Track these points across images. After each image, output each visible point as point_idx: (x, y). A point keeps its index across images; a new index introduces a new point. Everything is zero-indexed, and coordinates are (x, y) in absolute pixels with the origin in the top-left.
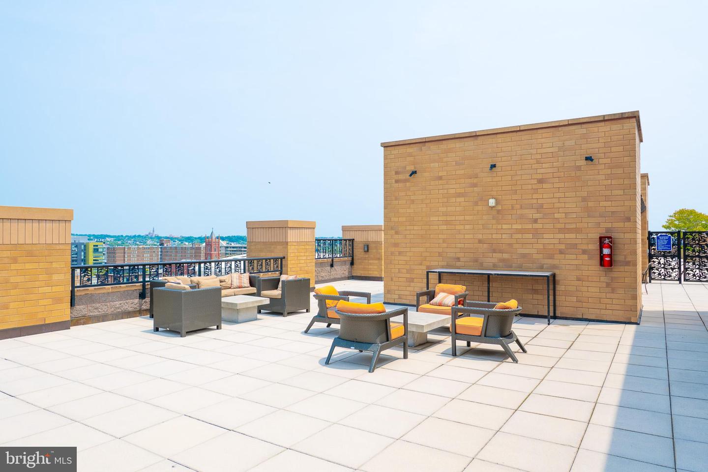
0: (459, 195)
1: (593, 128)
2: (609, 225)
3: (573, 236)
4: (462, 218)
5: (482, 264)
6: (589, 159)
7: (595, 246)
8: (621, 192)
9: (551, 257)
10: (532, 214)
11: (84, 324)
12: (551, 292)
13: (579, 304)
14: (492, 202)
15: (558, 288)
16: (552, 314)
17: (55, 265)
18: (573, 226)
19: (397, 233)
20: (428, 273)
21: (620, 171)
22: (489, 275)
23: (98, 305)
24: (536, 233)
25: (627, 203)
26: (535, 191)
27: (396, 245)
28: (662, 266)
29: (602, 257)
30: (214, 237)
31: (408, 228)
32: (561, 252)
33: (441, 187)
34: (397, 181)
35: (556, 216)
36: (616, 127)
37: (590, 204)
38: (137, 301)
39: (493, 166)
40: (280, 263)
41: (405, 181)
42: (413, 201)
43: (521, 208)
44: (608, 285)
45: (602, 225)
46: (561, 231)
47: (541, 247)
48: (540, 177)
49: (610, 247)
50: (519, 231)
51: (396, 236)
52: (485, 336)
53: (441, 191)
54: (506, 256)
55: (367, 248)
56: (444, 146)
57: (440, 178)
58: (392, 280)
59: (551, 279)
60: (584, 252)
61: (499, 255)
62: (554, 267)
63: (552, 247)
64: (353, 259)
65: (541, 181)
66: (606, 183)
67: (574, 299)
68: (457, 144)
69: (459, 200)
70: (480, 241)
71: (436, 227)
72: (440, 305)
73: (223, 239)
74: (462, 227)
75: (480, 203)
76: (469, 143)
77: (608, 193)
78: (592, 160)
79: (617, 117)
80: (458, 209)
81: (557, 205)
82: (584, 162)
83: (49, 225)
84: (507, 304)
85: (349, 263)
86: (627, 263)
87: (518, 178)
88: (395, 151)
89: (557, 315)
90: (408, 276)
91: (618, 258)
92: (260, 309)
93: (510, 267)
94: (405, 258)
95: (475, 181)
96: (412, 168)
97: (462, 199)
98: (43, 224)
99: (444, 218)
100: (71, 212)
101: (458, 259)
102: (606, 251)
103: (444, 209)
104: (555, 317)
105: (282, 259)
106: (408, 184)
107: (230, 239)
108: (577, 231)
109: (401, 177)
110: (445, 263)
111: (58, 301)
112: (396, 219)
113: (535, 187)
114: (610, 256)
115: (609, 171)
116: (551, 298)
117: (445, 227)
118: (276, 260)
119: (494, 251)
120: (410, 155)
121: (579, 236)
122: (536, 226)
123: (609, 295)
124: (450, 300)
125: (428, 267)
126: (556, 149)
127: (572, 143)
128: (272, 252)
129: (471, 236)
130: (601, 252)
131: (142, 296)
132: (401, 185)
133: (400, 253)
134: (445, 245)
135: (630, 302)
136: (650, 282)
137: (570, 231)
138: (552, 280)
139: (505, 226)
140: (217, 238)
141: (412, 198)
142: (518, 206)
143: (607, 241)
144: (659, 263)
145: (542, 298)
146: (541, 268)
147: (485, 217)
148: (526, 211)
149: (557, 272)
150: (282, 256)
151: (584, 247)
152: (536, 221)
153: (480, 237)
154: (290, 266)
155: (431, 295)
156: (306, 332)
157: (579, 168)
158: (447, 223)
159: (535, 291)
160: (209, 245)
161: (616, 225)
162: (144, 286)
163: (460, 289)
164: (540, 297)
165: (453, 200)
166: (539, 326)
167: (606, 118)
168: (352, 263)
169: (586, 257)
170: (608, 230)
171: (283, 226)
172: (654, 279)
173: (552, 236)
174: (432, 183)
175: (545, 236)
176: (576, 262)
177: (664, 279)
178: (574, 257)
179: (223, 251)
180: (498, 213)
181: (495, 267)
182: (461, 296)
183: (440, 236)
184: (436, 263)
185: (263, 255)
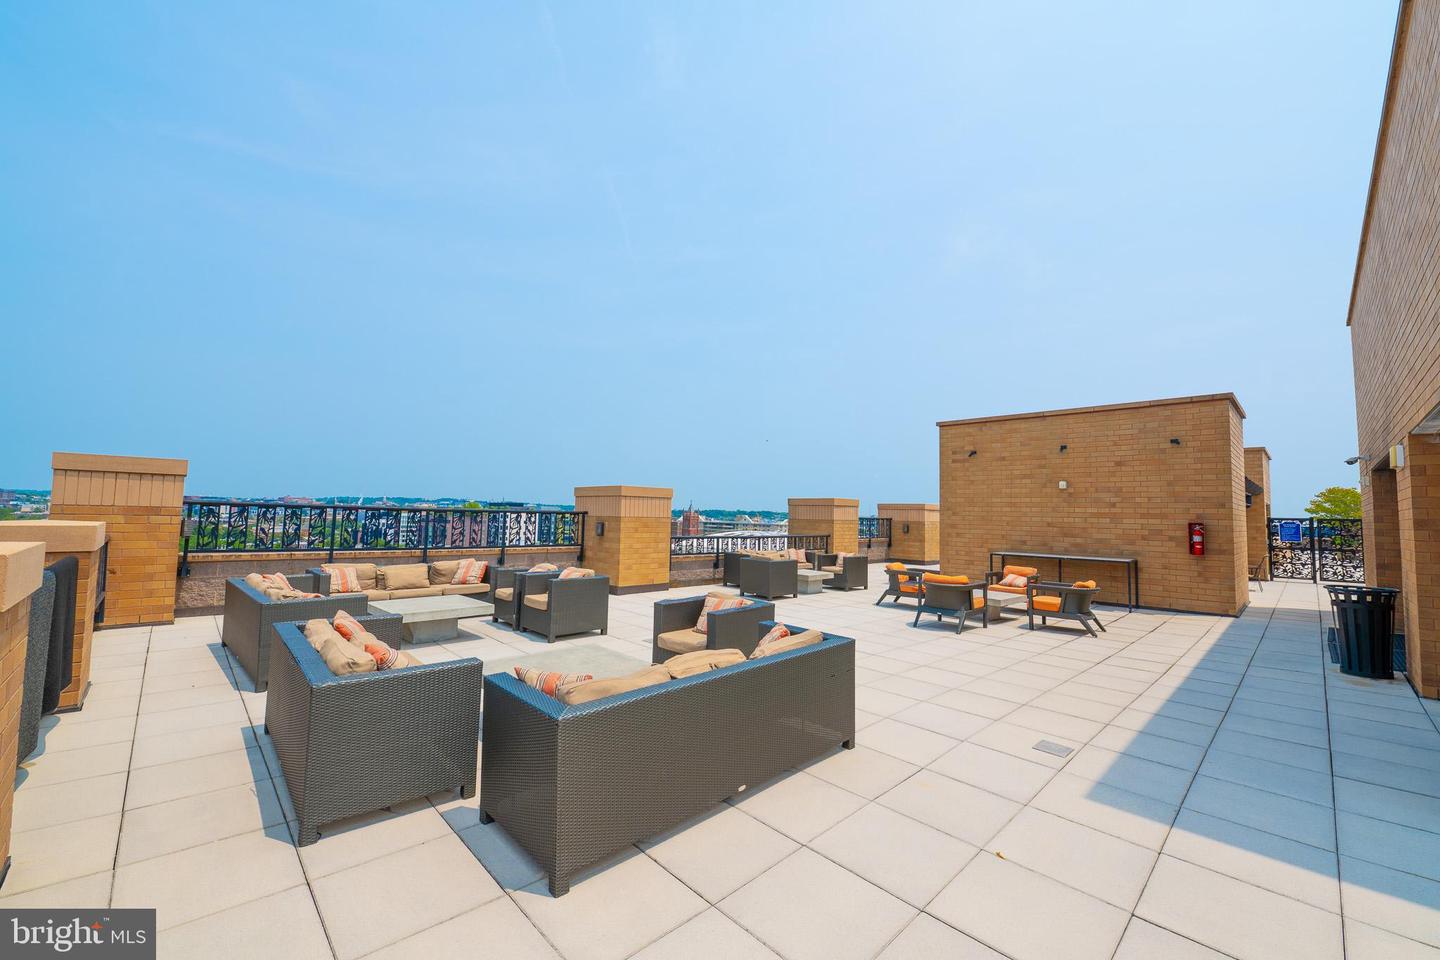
0: (1025, 477)
1: (1180, 409)
2: (1201, 511)
3: (1158, 521)
4: (1028, 500)
5: (1051, 548)
6: (1175, 442)
7: (1184, 533)
8: (1214, 477)
9: (1132, 543)
10: (1107, 497)
11: (676, 587)
12: (1133, 580)
13: (1166, 594)
14: (1062, 485)
15: (1141, 575)
16: (1134, 603)
17: (660, 535)
18: (1158, 511)
19: (954, 514)
20: (991, 555)
21: (1211, 455)
22: (1060, 560)
23: (685, 572)
24: (1115, 518)
25: (1221, 489)
26: (1113, 474)
27: (953, 526)
28: (1289, 560)
29: (1192, 546)
30: (692, 511)
31: (967, 509)
32: (1144, 538)
33: (1004, 468)
34: (954, 461)
35: (1138, 500)
36: (1206, 409)
37: (1177, 489)
38: (712, 570)
39: (1063, 448)
40: (827, 539)
41: (964, 461)
42: (972, 482)
43: (1097, 491)
44: (1200, 574)
45: (1192, 511)
46: (1143, 516)
47: (1120, 532)
48: (1118, 459)
49: (1202, 535)
50: (1093, 515)
51: (954, 518)
52: (1062, 612)
53: (1004, 473)
54: (1079, 540)
55: (907, 529)
56: (1008, 426)
57: (1003, 459)
58: (949, 562)
59: (1133, 566)
60: (1171, 539)
61: (1072, 540)
62: (1136, 553)
63: (1133, 532)
64: (890, 540)
65: (1119, 464)
66: (1194, 466)
67: (1161, 588)
68: (1023, 425)
69: (1024, 481)
70: (1049, 525)
71: (999, 509)
72: (1010, 585)
73: (702, 513)
74: (1028, 510)
75: (1048, 485)
76: (1037, 424)
77: (1198, 477)
78: (1178, 443)
79: (1207, 399)
80: (1024, 491)
81: (1137, 489)
82: (1169, 445)
83: (658, 501)
84: (1085, 584)
85: (886, 544)
86: (1221, 552)
87: (1094, 460)
88: (953, 430)
89: (1140, 604)
90: (967, 558)
91: (1212, 545)
92: (825, 582)
93: (1084, 552)
94: (963, 540)
95: (1043, 462)
96: (972, 448)
97: (1028, 481)
98: (654, 501)
99: (1009, 500)
100: (671, 491)
101: (1024, 542)
102: (1197, 539)
103: (1008, 491)
104: (1137, 606)
105: (828, 537)
106: (967, 464)
107: (708, 514)
108: (1163, 516)
109: (958, 457)
110: (1009, 546)
111: (662, 565)
112: (953, 500)
113: (1112, 469)
114: (1202, 543)
115: (1199, 455)
116: (1133, 586)
117: (1008, 509)
118: (822, 537)
119: (1066, 535)
120: (970, 435)
121: (1165, 522)
122: (1113, 510)
123: (1202, 585)
124: (1022, 581)
125: (989, 550)
126: (1136, 431)
127: (1156, 424)
128: (816, 529)
129: (1038, 519)
130: (1191, 539)
131: (716, 566)
132: (959, 465)
133: (958, 535)
134: (1009, 528)
135: (1226, 594)
136: (1272, 580)
137: (1155, 516)
138: (1134, 568)
139: (1077, 510)
140: (696, 512)
141: (972, 478)
142: (1093, 489)
143: (1198, 528)
144: (1284, 557)
145: (1122, 587)
146: (1121, 554)
147: (1055, 500)
148: (1102, 495)
149: (1139, 559)
150: (827, 534)
151: (1172, 534)
152: (1114, 505)
153: (1049, 520)
154: (835, 544)
155: (1000, 577)
156: (878, 604)
157: (1163, 451)
158: (1011, 505)
159: (1114, 579)
160: (687, 519)
161: (1208, 511)
162: (717, 557)
163: (1031, 571)
164: (1120, 585)
165: (1018, 481)
166: (1117, 613)
167: (1195, 400)
168: (890, 545)
169: (1174, 544)
170: (1199, 516)
171: (828, 504)
172: (1277, 576)
173: (1132, 521)
174: (994, 463)
175: (1125, 521)
176: (1162, 549)
177: (1292, 577)
178: (1159, 543)
179: (701, 528)
180: (1070, 496)
181: (1066, 552)
182: (1033, 578)
183: (1004, 518)
184: (999, 546)
185: (807, 533)
